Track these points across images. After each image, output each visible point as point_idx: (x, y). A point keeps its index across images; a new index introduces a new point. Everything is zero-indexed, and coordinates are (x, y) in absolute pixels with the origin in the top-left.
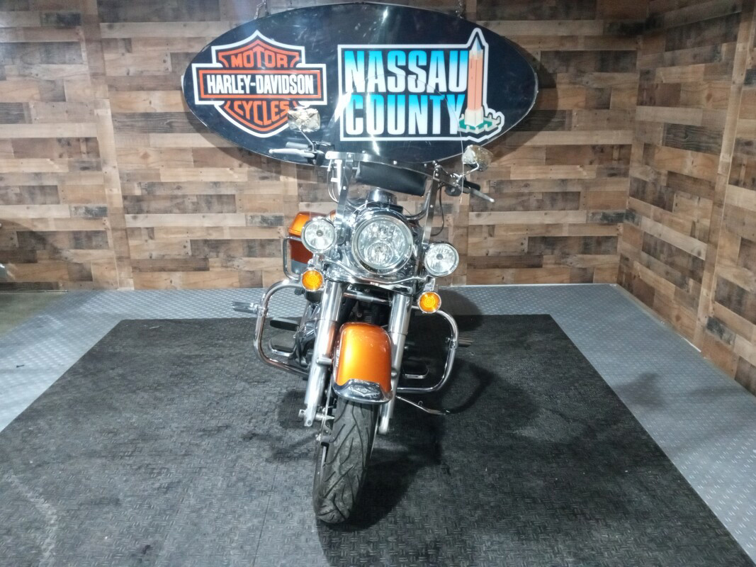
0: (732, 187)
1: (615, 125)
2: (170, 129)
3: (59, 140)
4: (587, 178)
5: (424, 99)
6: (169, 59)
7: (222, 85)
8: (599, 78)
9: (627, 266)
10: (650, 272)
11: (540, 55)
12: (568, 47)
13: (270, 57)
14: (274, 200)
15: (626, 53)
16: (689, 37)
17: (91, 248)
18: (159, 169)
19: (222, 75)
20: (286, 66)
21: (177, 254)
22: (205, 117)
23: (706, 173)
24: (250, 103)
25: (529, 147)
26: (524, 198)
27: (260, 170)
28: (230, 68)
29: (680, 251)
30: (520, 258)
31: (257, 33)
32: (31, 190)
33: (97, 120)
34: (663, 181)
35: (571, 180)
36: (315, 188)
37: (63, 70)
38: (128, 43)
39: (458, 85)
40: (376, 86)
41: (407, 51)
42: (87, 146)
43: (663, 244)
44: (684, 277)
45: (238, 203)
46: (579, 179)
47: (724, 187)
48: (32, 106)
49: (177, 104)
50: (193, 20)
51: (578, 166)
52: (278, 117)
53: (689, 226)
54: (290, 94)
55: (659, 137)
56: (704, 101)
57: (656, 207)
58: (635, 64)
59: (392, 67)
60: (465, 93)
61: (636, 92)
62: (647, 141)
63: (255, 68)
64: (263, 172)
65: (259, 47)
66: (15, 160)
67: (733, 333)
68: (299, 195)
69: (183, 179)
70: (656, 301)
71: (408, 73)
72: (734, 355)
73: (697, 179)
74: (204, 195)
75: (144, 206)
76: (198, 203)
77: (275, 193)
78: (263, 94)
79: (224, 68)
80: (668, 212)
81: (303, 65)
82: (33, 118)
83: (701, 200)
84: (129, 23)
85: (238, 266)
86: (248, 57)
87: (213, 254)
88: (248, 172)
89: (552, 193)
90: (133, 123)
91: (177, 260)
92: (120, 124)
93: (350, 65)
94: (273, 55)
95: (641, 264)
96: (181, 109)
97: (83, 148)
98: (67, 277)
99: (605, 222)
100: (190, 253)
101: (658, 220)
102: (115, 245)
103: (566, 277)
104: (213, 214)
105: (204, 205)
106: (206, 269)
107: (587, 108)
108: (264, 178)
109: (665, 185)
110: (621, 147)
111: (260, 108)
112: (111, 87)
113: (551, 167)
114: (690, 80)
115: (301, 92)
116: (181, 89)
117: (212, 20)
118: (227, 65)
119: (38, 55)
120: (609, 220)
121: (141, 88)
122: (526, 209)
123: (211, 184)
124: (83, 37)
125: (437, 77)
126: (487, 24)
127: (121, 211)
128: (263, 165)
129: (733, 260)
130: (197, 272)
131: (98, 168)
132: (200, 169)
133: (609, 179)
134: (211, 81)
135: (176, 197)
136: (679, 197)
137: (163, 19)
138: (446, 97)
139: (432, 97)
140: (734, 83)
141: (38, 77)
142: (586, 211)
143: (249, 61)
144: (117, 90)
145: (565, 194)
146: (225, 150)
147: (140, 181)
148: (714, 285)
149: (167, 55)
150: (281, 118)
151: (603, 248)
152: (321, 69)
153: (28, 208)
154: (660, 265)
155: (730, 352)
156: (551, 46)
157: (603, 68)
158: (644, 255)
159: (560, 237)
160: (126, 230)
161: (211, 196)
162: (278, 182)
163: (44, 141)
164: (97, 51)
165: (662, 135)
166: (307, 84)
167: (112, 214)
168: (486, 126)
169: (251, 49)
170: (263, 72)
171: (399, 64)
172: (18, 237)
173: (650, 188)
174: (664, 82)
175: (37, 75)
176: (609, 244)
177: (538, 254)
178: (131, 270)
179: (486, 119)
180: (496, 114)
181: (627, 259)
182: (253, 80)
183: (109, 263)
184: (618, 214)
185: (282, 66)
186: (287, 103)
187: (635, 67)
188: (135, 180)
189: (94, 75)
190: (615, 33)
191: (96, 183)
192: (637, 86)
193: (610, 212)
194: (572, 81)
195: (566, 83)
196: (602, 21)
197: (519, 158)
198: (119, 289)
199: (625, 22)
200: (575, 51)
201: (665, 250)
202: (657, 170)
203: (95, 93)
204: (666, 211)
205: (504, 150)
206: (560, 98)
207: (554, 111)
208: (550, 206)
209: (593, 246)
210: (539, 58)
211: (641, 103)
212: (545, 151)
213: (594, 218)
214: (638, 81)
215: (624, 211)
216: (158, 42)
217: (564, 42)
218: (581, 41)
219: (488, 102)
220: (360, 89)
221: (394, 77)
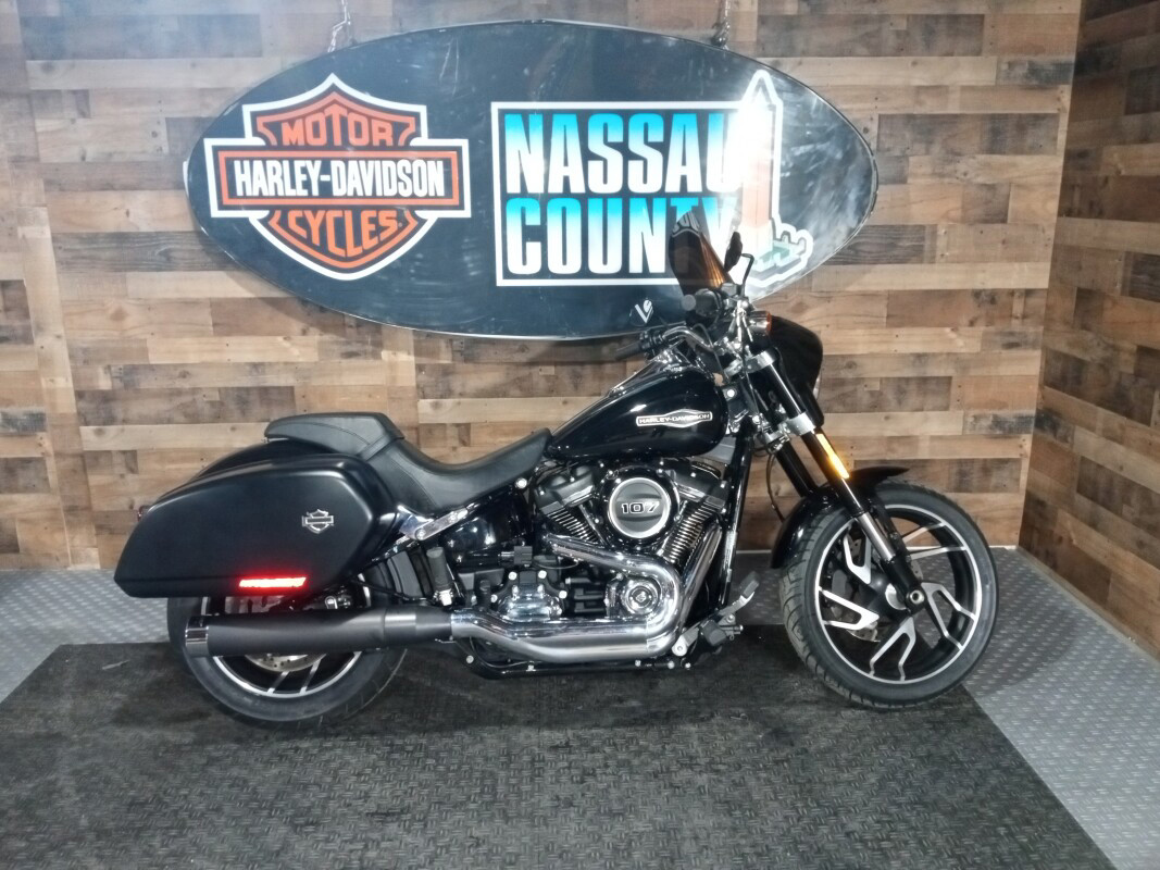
1: (1017, 253)
2: (167, 263)
4: (963, 351)
5: (660, 204)
6: (162, 130)
7: (264, 179)
8: (988, 165)
9: (1042, 517)
10: (1096, 536)
11: (877, 122)
12: (930, 107)
13: (358, 126)
14: (370, 396)
15: (1038, 118)
17: (17, 491)
18: (145, 340)
19: (264, 160)
20: (390, 142)
22: (231, 243)
25: (852, 294)
26: (848, 389)
27: (343, 339)
28: (280, 147)
31: (332, 79)
33: (24, 248)
34: (1126, 364)
35: (934, 355)
36: (446, 371)
38: (82, 100)
39: (723, 180)
40: (566, 180)
41: (626, 115)
42: (4, 296)
43: (1129, 485)
45: (299, 402)
46: (948, 354)
49: (179, 216)
50: (209, 56)
51: (948, 330)
52: (375, 241)
54: (398, 196)
55: (1114, 275)
58: (1055, 139)
59: (596, 145)
60: (740, 192)
61: (1057, 191)
62: (1083, 285)
64: (348, 343)
65: (335, 106)
68: (418, 386)
69: (192, 359)
70: (1112, 595)
71: (628, 156)
74: (233, 388)
75: (118, 409)
76: (221, 403)
77: (371, 383)
78: (346, 197)
79: (269, 147)
80: (1141, 426)
81: (423, 140)
84: (86, 61)
88: (321, 343)
89: (900, 379)
90: (95, 253)
92: (69, 255)
93: (515, 140)
94: (364, 122)
95: (1076, 516)
96: (187, 225)
99: (998, 432)
101: (1114, 438)
102: (61, 490)
104: (253, 424)
105: (232, 406)
107: (964, 220)
108: (350, 355)
109: (1131, 371)
110: (1028, 293)
111: (339, 223)
112: (48, 183)
113: (897, 331)
115: (421, 193)
116: (184, 188)
117: (246, 55)
118: (274, 142)
120: (1004, 429)
121: (108, 187)
122: (853, 409)
123: (248, 368)
125: (684, 163)
126: (779, 63)
127: (73, 420)
128: (348, 330)
131: (27, 339)
132: (226, 340)
133: (1006, 353)
134: (243, 172)
135: (179, 392)
137: (150, 52)
138: (700, 202)
139: (674, 202)
142: (962, 412)
143: (316, 134)
144: (62, 190)
145: (924, 380)
146: (272, 302)
147: (108, 363)
149: (159, 123)
150: (381, 244)
151: (994, 481)
152: (458, 150)
154: (1130, 532)
156: (899, 105)
157: (994, 145)
158: (1083, 502)
159: (914, 461)
160: (82, 456)
161: (247, 390)
162: (377, 363)
164: (21, 115)
165: (1120, 274)
166: (432, 178)
167: (54, 426)
168: (778, 256)
169: (321, 110)
170: (345, 154)
171: (610, 140)
173: (1092, 376)
174: (1123, 173)
176: (1005, 474)
178: (94, 531)
179: (777, 244)
180: (796, 235)
181: (1041, 503)
182: (326, 169)
183: (53, 519)
184: (1022, 417)
185: (383, 142)
186: (393, 214)
187: (1055, 145)
188: (100, 361)
189: (17, 161)
190: (1018, 82)
191: (24, 368)
192: (1059, 181)
193: (1007, 414)
194: (937, 171)
195: (924, 175)
196: (994, 59)
197: (837, 315)
198: (69, 569)
199: (1040, 59)
200: (943, 116)
201: (1135, 498)
202: (1111, 342)
203: (20, 194)
204: (1135, 423)
205: (808, 301)
206: (914, 203)
207: (904, 226)
208: (894, 403)
209: (975, 478)
210: (874, 128)
211: (1066, 211)
212: (886, 302)
213: (977, 427)
214: (1060, 171)
215: (1033, 412)
216: (139, 97)
217: (923, 97)
218: (956, 96)
219: (781, 212)
220: (535, 187)
221: (601, 163)
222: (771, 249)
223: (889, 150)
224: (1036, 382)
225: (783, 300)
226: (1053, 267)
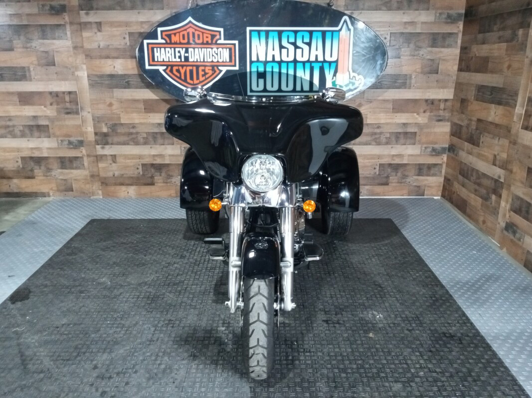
0: (523, 130)
1: (442, 85)
2: (128, 86)
3: (51, 93)
4: (421, 122)
5: (308, 65)
6: (127, 37)
7: (165, 55)
8: (431, 52)
9: (449, 184)
10: (464, 190)
11: (389, 35)
12: (410, 30)
13: (199, 36)
15: (451, 34)
16: (495, 24)
17: (72, 168)
18: (120, 114)
19: (165, 48)
20: (210, 42)
21: (132, 173)
22: (152, 78)
23: (504, 121)
24: (185, 68)
25: (379, 100)
26: (377, 136)
28: (171, 43)
29: (484, 175)
30: (373, 178)
31: (190, 19)
32: (30, 127)
33: (77, 79)
34: (474, 125)
35: (410, 124)
37: (53, 44)
38: (99, 25)
39: (331, 56)
40: (273, 56)
41: (296, 32)
42: (70, 97)
43: (473, 169)
44: (488, 194)
46: (416, 123)
47: (518, 131)
48: (32, 69)
49: (133, 68)
50: (144, 10)
51: (415, 114)
52: (204, 78)
53: (491, 157)
54: (212, 62)
55: (471, 94)
56: (505, 70)
57: (468, 144)
58: (457, 42)
59: (284, 43)
60: (337, 62)
61: (457, 62)
62: (463, 97)
63: (188, 43)
65: (190, 28)
66: (20, 107)
67: (523, 234)
69: (137, 121)
70: (468, 210)
71: (296, 47)
72: (523, 249)
73: (498, 124)
74: (151, 133)
75: (110, 140)
76: (147, 138)
78: (194, 62)
79: (167, 43)
80: (477, 147)
81: (222, 41)
82: (33, 78)
83: (501, 139)
84: (100, 11)
85: (175, 182)
86: (184, 36)
87: (158, 174)
89: (397, 133)
90: (103, 82)
91: (132, 177)
92: (94, 82)
93: (255, 41)
94: (201, 34)
95: (458, 183)
96: (135, 71)
97: (67, 98)
98: (55, 188)
99: (434, 153)
100: (141, 173)
101: (470, 153)
102: (89, 169)
103: (405, 191)
104: (158, 146)
105: (151, 139)
106: (152, 184)
107: (423, 73)
109: (475, 128)
110: (446, 100)
111: (191, 71)
112: (87, 56)
113: (396, 114)
114: (496, 55)
115: (221, 60)
116: (136, 58)
117: (157, 9)
118: (168, 41)
119: (36, 34)
120: (436, 152)
121: (108, 57)
122: (379, 144)
123: (156, 125)
124: (68, 21)
125: (317, 50)
126: (352, 13)
127: (93, 143)
129: (522, 183)
130: (146, 186)
131: (77, 113)
132: (149, 114)
133: (437, 123)
134: (157, 52)
135: (131, 134)
136: (484, 137)
137: (123, 8)
138: (323, 64)
139: (313, 64)
140: (527, 57)
141: (37, 48)
142: (420, 146)
143: (184, 38)
144: (91, 58)
145: (406, 133)
146: (166, 101)
147: (106, 122)
148: (510, 200)
149: (126, 34)
150: (206, 79)
151: (432, 172)
152: (234, 45)
153: (28, 140)
154: (473, 187)
155: (521, 247)
156: (398, 29)
157: (434, 45)
158: (460, 177)
159: (402, 164)
160: (96, 156)
161: (156, 133)
163: (40, 93)
164: (77, 30)
165: (474, 92)
166: (225, 55)
167: (87, 145)
168: (351, 85)
169: (186, 30)
170: (193, 46)
171: (290, 41)
172: (22, 161)
173: (464, 130)
174: (477, 55)
175: (36, 47)
176: (436, 169)
177: (386, 176)
178: (100, 184)
179: (351, 81)
180: (358, 77)
181: (449, 180)
182: (187, 51)
183: (85, 179)
184: (443, 148)
185: (207, 42)
186: (211, 68)
187: (457, 44)
188: (103, 121)
189: (75, 48)
190: (443, 20)
191: (76, 124)
192: (458, 58)
193: (436, 146)
194: (412, 54)
195: (407, 55)
196: (434, 12)
197: (373, 108)
198: (92, 198)
199: (450, 12)
200: (415, 33)
201: (474, 174)
202: (469, 118)
203: (76, 60)
204: (475, 147)
205: (363, 103)
206: (403, 66)
207: (400, 75)
208: (395, 142)
209: (425, 170)
210: (388, 37)
211: (460, 70)
212: (392, 103)
213: (426, 151)
214: (459, 54)
215: (447, 146)
216: (120, 24)
217: (407, 26)
218: (419, 26)
219: (352, 69)
220: (262, 58)
221: (286, 50)
222: (348, 82)
223: (394, 46)
224: (449, 134)
225: (353, 102)
226: (455, 90)
